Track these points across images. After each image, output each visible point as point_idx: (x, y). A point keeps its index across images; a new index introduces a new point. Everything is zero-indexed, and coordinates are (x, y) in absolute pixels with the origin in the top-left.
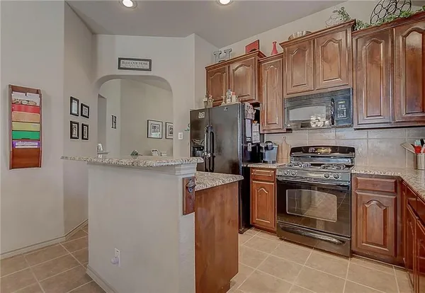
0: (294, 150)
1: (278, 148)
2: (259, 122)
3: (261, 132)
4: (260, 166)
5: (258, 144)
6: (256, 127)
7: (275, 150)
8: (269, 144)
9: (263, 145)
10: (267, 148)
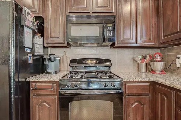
0: (72, 61)
1: (60, 60)
2: (42, 36)
3: (45, 45)
4: (43, 80)
5: (42, 57)
6: (38, 40)
7: (57, 62)
8: (52, 56)
9: (46, 57)
10: (50, 60)
